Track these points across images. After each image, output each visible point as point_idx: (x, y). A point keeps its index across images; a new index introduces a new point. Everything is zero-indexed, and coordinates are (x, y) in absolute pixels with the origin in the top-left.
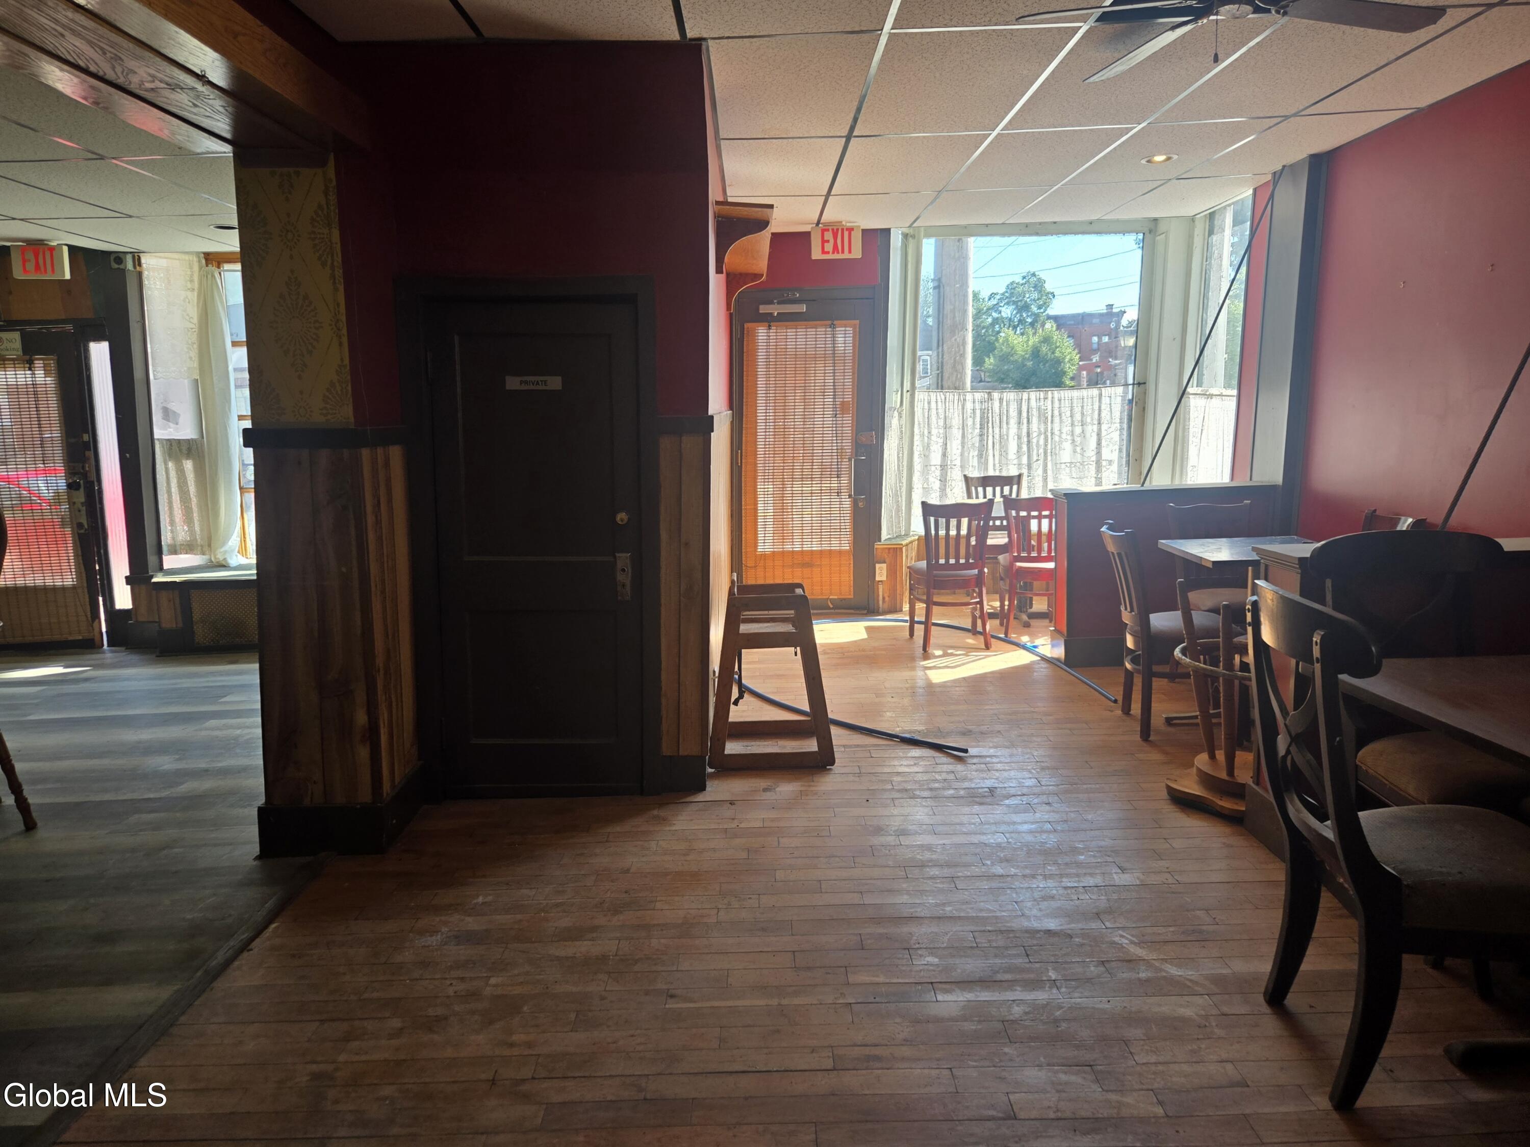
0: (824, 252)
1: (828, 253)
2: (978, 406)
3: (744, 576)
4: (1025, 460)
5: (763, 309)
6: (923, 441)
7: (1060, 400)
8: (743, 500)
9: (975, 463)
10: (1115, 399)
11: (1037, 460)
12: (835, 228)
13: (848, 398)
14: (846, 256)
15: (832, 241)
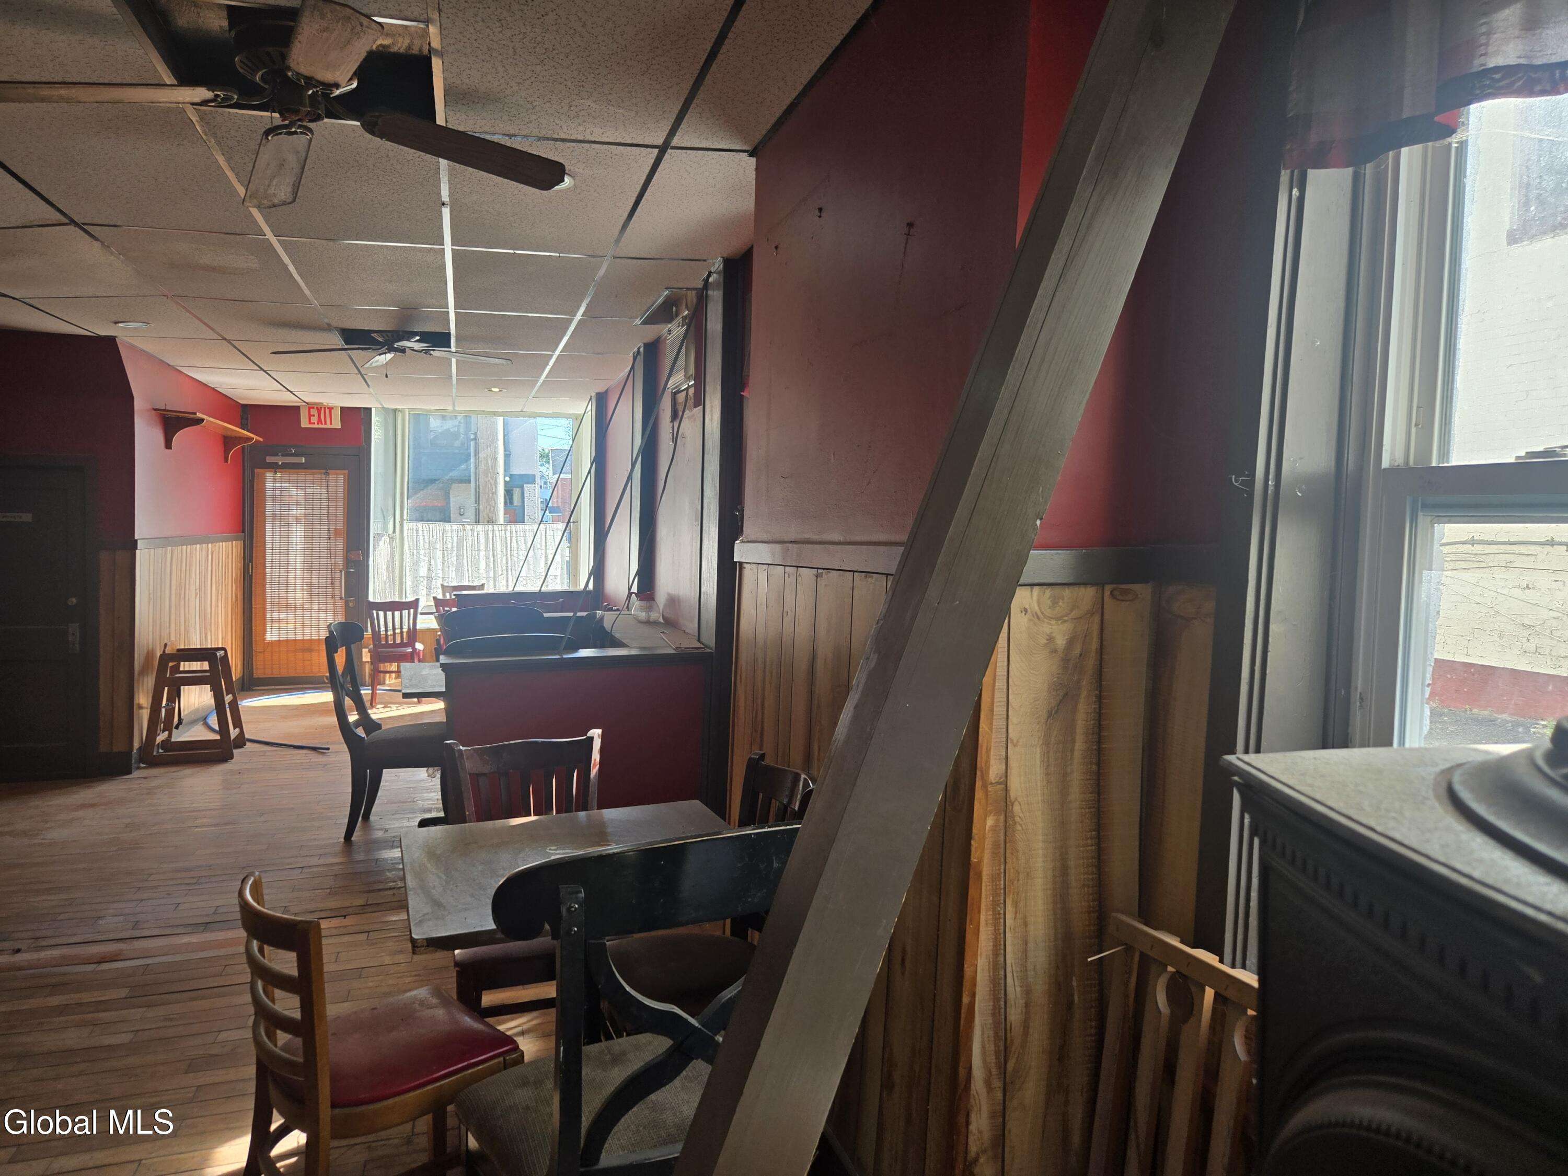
0: (310, 423)
1: (314, 423)
2: (455, 535)
3: (254, 659)
4: (492, 574)
5: (269, 459)
6: (413, 558)
7: (516, 532)
8: (253, 601)
9: (454, 576)
10: (557, 532)
11: (502, 574)
12: (319, 407)
13: (340, 526)
14: (328, 426)
15: (316, 415)
